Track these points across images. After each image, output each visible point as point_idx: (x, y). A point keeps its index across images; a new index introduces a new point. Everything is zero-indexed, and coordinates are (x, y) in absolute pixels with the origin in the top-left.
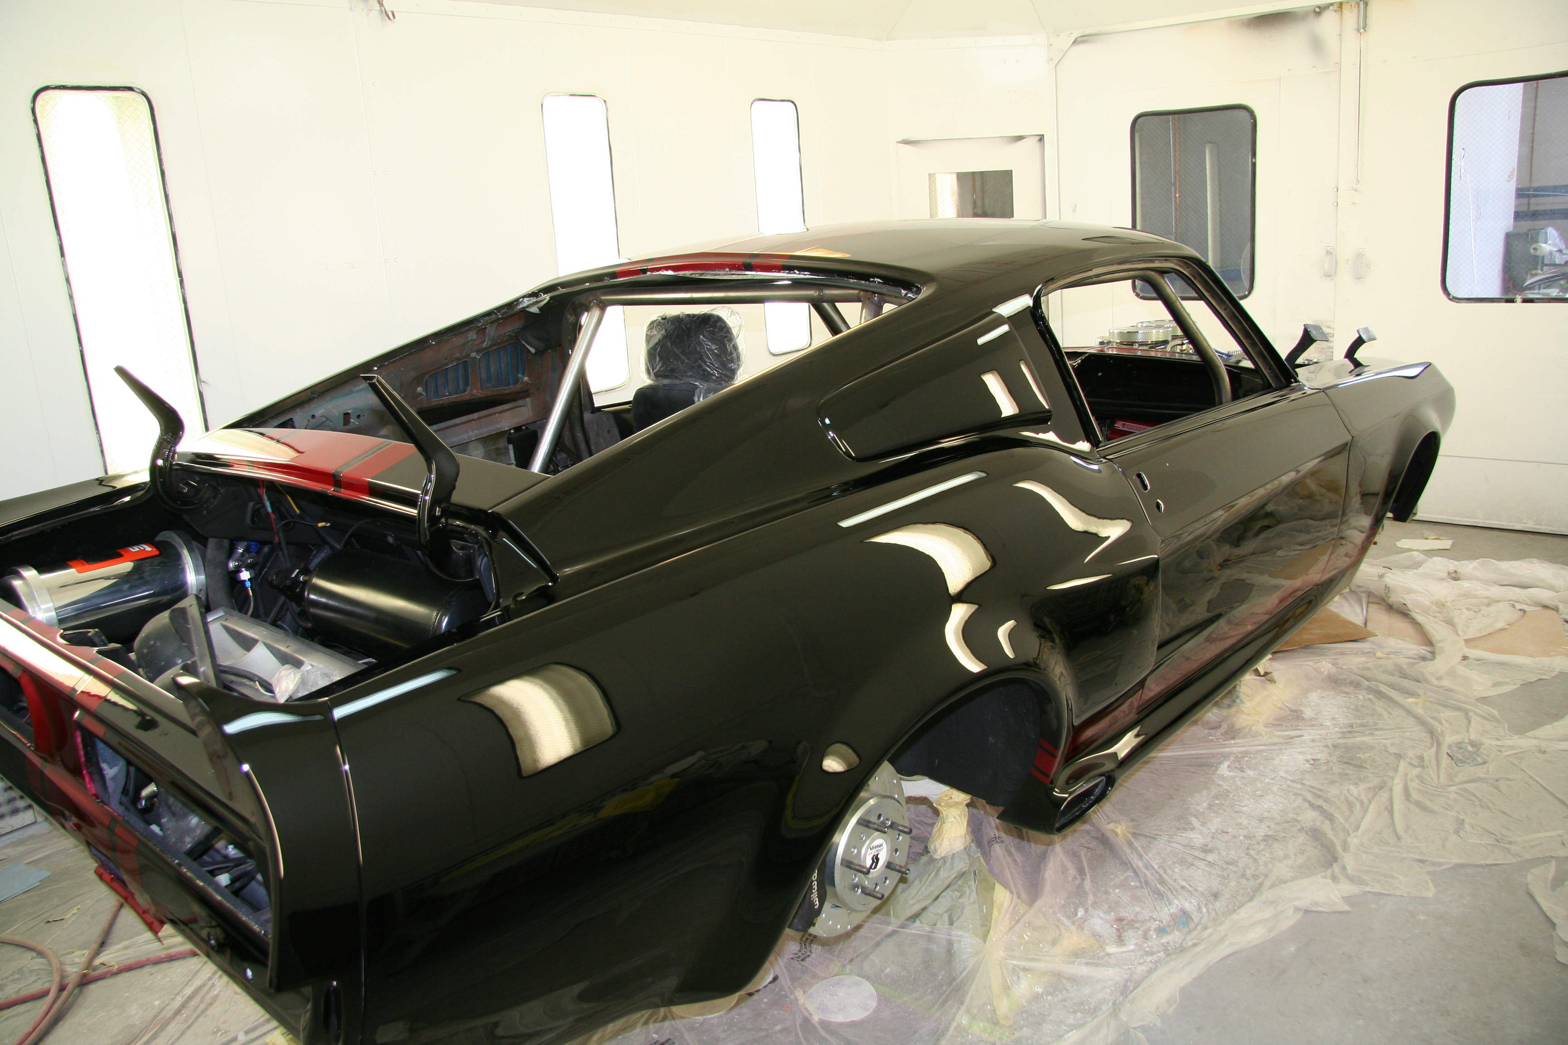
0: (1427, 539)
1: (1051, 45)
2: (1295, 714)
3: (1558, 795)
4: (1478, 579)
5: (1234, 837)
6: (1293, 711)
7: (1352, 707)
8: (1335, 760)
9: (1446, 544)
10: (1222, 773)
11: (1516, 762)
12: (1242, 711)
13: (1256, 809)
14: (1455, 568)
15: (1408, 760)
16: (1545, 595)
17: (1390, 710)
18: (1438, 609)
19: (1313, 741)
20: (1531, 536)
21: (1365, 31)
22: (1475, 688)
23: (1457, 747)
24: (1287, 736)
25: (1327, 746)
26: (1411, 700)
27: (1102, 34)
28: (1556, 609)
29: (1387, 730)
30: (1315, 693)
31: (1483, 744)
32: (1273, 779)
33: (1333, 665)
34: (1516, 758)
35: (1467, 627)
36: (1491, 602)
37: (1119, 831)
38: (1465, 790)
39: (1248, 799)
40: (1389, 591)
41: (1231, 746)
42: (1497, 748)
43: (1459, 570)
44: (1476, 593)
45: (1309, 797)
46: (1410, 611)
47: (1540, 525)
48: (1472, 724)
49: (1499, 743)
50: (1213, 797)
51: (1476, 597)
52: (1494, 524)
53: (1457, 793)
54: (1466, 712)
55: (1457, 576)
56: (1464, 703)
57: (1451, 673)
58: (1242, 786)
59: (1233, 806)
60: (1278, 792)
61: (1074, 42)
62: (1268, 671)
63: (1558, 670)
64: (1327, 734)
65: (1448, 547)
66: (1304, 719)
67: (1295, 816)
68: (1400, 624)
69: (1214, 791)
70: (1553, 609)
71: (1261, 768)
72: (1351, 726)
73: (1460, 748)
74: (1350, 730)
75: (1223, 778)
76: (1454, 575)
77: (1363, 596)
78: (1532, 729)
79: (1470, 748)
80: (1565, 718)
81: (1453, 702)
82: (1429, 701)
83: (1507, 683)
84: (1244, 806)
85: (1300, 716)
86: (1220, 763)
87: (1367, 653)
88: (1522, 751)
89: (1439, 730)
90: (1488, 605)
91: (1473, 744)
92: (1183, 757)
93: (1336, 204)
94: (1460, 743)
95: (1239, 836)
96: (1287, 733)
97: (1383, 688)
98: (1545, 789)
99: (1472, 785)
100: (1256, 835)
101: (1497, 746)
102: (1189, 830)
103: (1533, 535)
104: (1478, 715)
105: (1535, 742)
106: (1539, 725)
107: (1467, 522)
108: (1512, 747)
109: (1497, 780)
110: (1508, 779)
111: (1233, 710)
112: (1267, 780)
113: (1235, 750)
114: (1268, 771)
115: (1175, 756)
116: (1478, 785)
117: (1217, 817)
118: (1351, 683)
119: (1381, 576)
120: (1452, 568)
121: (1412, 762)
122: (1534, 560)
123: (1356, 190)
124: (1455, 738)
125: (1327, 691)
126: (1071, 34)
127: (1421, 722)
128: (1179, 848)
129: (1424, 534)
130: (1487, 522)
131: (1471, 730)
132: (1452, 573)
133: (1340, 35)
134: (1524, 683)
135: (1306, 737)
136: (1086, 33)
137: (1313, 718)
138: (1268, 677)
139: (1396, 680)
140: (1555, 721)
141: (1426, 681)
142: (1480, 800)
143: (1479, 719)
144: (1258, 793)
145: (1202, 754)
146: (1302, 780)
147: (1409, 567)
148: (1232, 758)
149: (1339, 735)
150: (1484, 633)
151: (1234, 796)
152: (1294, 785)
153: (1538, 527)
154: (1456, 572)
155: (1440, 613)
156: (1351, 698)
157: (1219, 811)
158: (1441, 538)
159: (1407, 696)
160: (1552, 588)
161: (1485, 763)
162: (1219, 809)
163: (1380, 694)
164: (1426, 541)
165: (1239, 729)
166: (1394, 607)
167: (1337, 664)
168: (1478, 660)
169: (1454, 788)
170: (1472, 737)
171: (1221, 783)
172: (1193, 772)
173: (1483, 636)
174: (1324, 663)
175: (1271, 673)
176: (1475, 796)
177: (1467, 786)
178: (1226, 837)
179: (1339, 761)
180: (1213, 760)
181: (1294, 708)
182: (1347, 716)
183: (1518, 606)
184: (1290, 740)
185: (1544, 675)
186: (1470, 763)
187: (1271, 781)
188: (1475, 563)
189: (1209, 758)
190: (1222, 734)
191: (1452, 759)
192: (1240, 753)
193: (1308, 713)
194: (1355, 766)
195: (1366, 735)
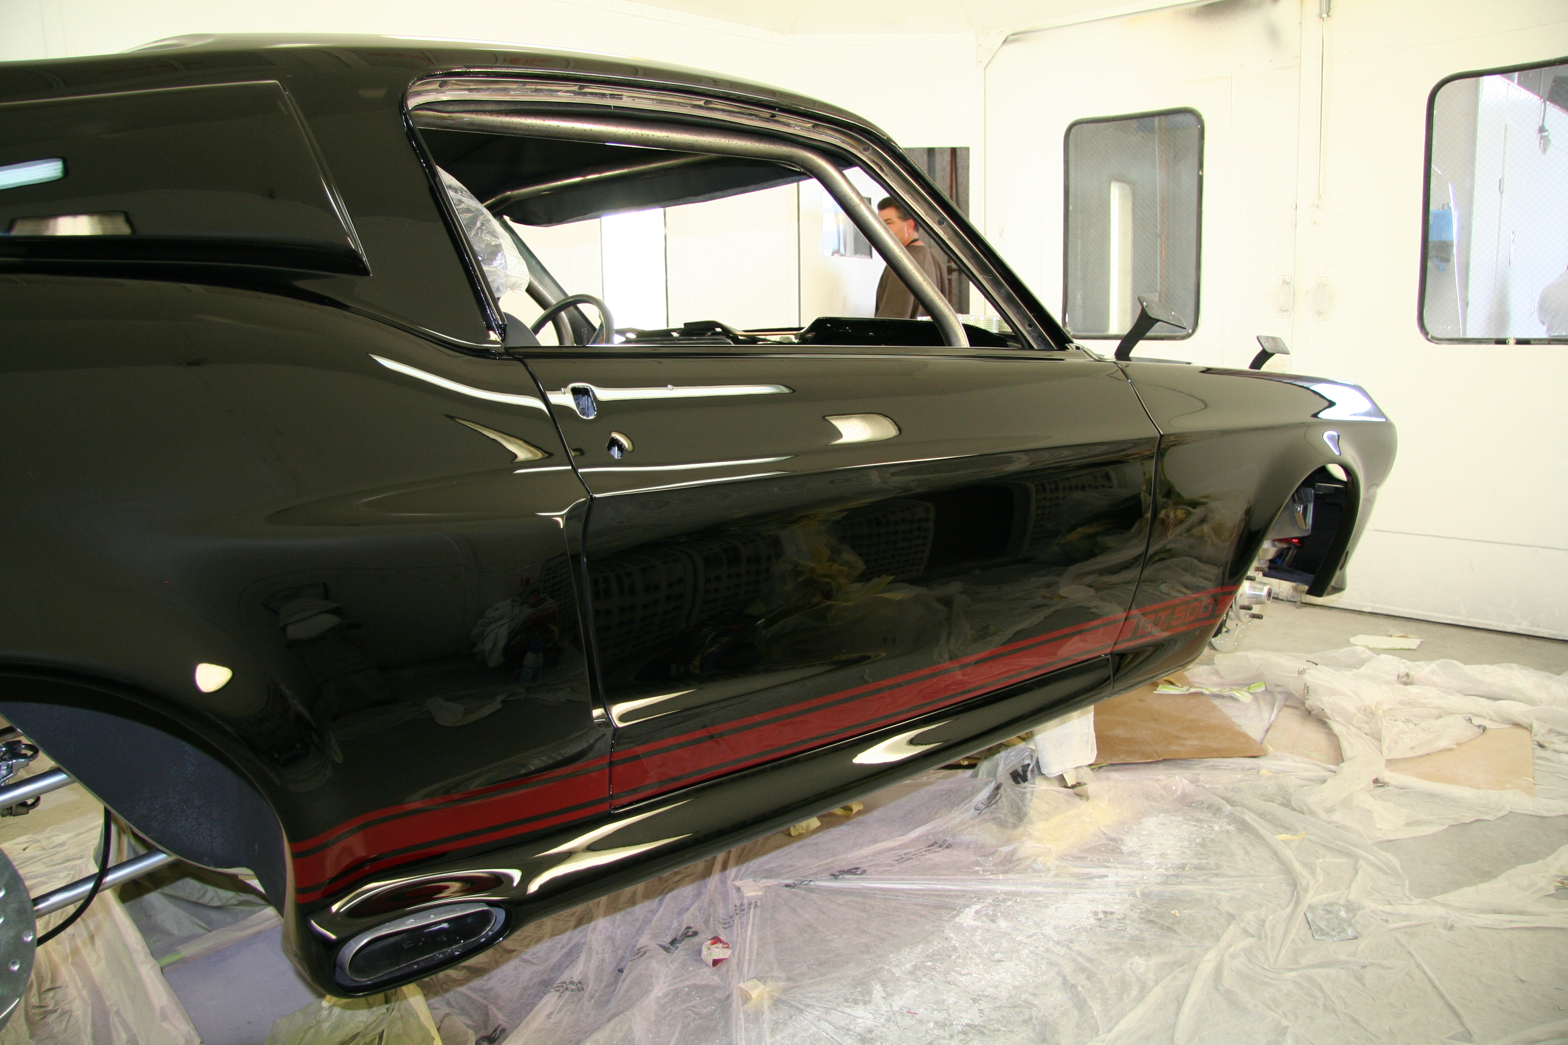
0: (1391, 636)
1: (980, 45)
2: (1112, 843)
3: (1449, 998)
4: (1435, 685)
5: (920, 1022)
6: (1111, 839)
7: (1197, 840)
8: (1135, 916)
9: (1413, 642)
10: (962, 921)
11: (1403, 939)
12: (1030, 835)
13: (980, 980)
14: (1407, 671)
15: (1242, 925)
16: (1516, 709)
17: (1249, 848)
18: (1365, 719)
19: (1117, 884)
20: (1525, 640)
21: (1328, 16)
22: (1378, 826)
23: (1324, 910)
24: (1084, 874)
25: (1133, 894)
26: (1284, 836)
27: (1035, 31)
28: (1529, 728)
29: (1232, 877)
30: (1155, 818)
31: (1363, 908)
32: (1030, 937)
33: (1192, 782)
34: (1406, 933)
35: (1396, 743)
36: (1441, 714)
37: (754, 994)
38: (1310, 979)
39: (977, 964)
40: (1308, 692)
41: (997, 881)
42: (1384, 917)
43: (1412, 673)
44: (1425, 701)
45: (1068, 968)
46: (1329, 719)
47: (1538, 626)
48: (1359, 878)
49: (1388, 908)
50: (927, 956)
51: (1424, 706)
52: (1481, 624)
53: (1295, 982)
54: (1355, 858)
55: (1409, 681)
56: (1355, 846)
57: (1347, 803)
58: (980, 944)
59: (948, 973)
60: (1027, 957)
61: (1005, 41)
62: (1082, 781)
63: (1508, 808)
64: (1143, 876)
65: (1414, 647)
66: (1121, 853)
67: (1031, 998)
68: (1312, 734)
69: (936, 945)
70: (1526, 728)
71: (1022, 919)
72: (1182, 868)
73: (1329, 912)
74: (1180, 872)
75: (959, 928)
76: (1405, 679)
77: (1279, 697)
78: (1445, 891)
79: (1343, 914)
80: (1499, 877)
81: (1341, 843)
82: (1310, 840)
83: (1430, 823)
84: (964, 975)
85: (1117, 848)
86: (967, 906)
87: (1249, 770)
88: (1419, 923)
89: (1304, 883)
90: (1439, 717)
91: (1350, 907)
92: (921, 893)
93: (1294, 224)
94: (1331, 904)
95: (928, 1022)
96: (1086, 870)
97: (1249, 817)
98: (1434, 987)
99: (1322, 971)
100: (955, 1023)
101: (1383, 912)
102: (861, 1004)
103: (1528, 639)
104: (1373, 865)
105: (1440, 911)
106: (1456, 885)
107: (1447, 619)
108: (1407, 917)
109: (1364, 967)
110: (1381, 966)
111: (1019, 830)
112: (1019, 938)
113: (999, 888)
114: (1030, 923)
115: (911, 889)
116: (1333, 971)
117: (915, 988)
118: (1209, 807)
119: (1301, 673)
120: (1403, 670)
121: (1248, 928)
122: (1514, 665)
123: (1317, 207)
124: (1325, 897)
125: (1173, 815)
126: (1002, 31)
127: (1286, 869)
128: (829, 1031)
129: (1388, 631)
130: (1472, 620)
131: (1354, 886)
132: (1403, 677)
133: (1300, 24)
134: (1456, 823)
135: (1112, 878)
136: (1018, 31)
137: (1134, 852)
138: (1077, 789)
139: (1274, 807)
140: (1483, 882)
141: (1312, 813)
142: (1326, 997)
143: (1370, 870)
144: (998, 956)
145: (950, 890)
146: (1071, 941)
147: (1350, 667)
148: (990, 900)
149: (1159, 879)
150: (1418, 753)
151: (959, 957)
152: (1058, 949)
153: (1535, 629)
154: (1407, 675)
155: (1367, 723)
156: (1201, 828)
157: (923, 979)
158: (1410, 636)
159: (1281, 830)
160: (1531, 702)
161: (1355, 938)
162: (925, 976)
163: (1244, 827)
164: (1390, 638)
165: (1020, 859)
166: (1313, 713)
167: (1198, 781)
168: (1402, 788)
169: (1294, 974)
170: (1352, 896)
171: (952, 935)
172: (922, 916)
173: (1419, 757)
174: (1177, 778)
175: (1085, 784)
176: (1321, 989)
177: (1313, 972)
178: (908, 1021)
179: (1142, 918)
180: (961, 901)
181: (1113, 835)
182: (1184, 853)
183: (1477, 721)
184: (1084, 882)
185: (1488, 814)
186: (1335, 936)
187: (1025, 941)
188: (1434, 665)
189: (957, 896)
190: (995, 865)
191: (1310, 928)
192: (1006, 893)
193: (1130, 843)
194: (1162, 927)
195: (1198, 882)
